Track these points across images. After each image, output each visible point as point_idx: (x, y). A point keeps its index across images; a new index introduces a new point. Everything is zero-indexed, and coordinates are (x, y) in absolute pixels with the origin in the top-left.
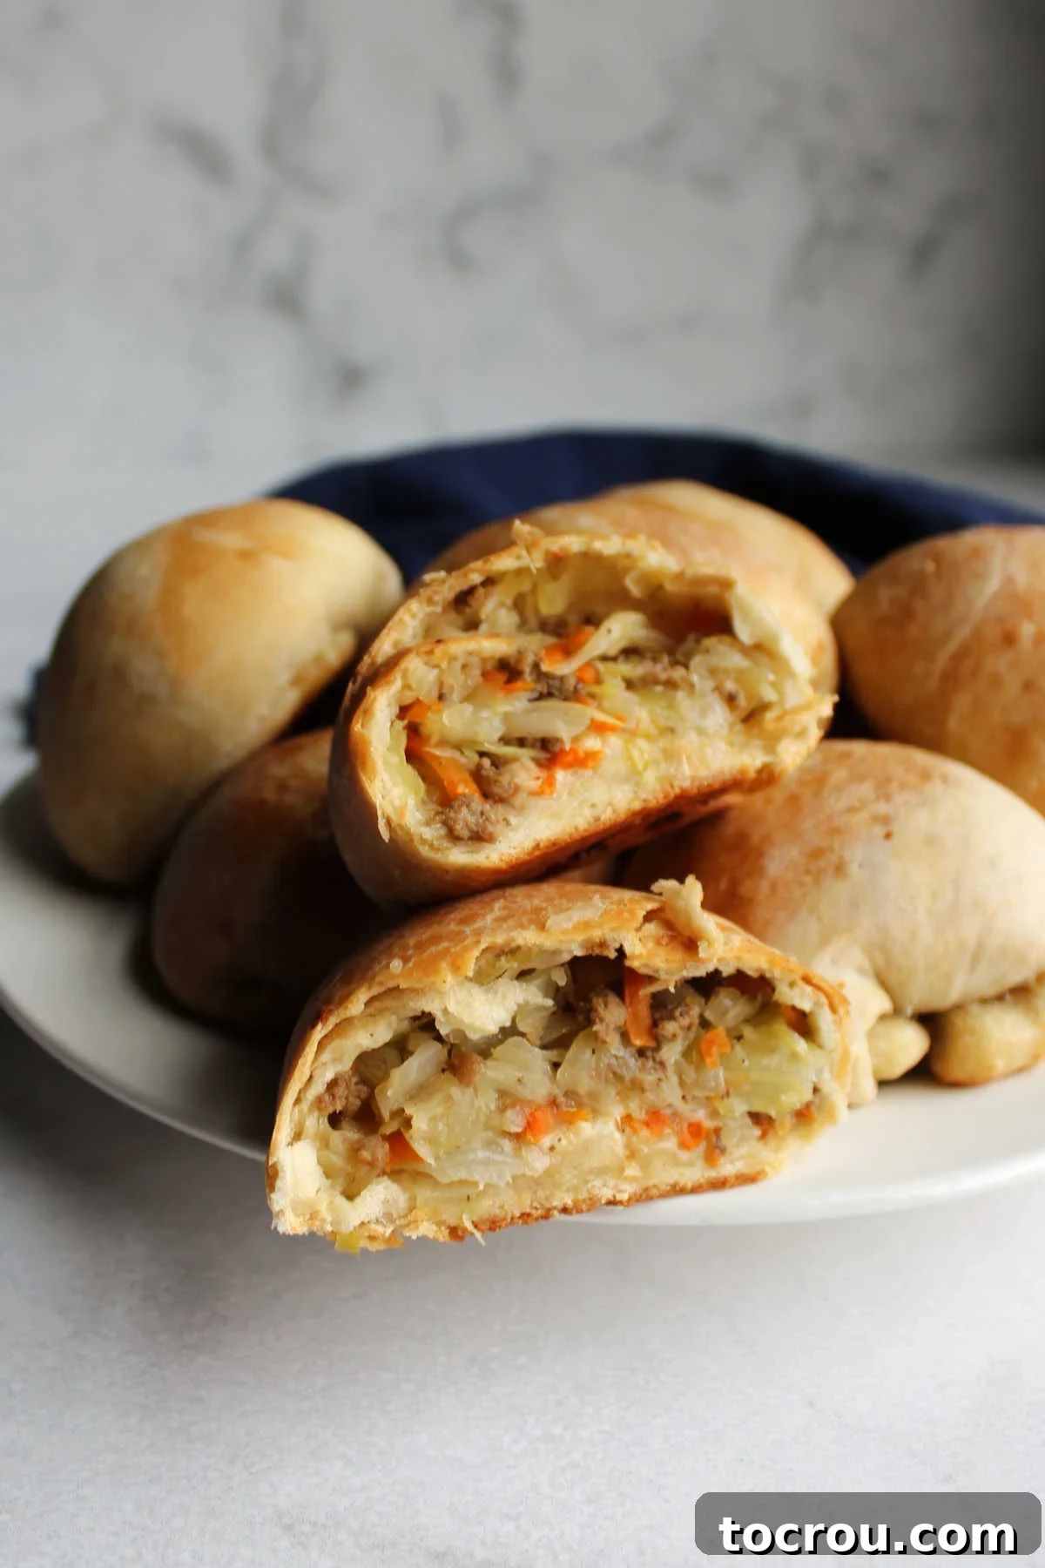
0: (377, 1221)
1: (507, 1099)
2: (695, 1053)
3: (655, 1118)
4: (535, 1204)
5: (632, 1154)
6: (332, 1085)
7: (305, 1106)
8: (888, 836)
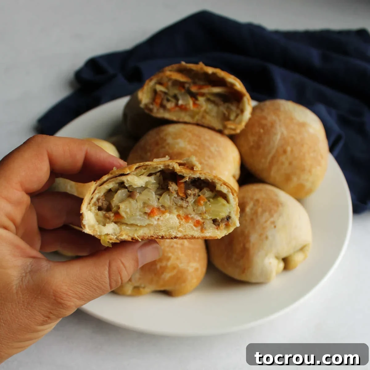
0: (112, 235)
1: (145, 204)
2: (197, 203)
3: (187, 217)
4: (154, 234)
5: (181, 225)
6: (98, 200)
7: (91, 205)
8: (275, 227)
